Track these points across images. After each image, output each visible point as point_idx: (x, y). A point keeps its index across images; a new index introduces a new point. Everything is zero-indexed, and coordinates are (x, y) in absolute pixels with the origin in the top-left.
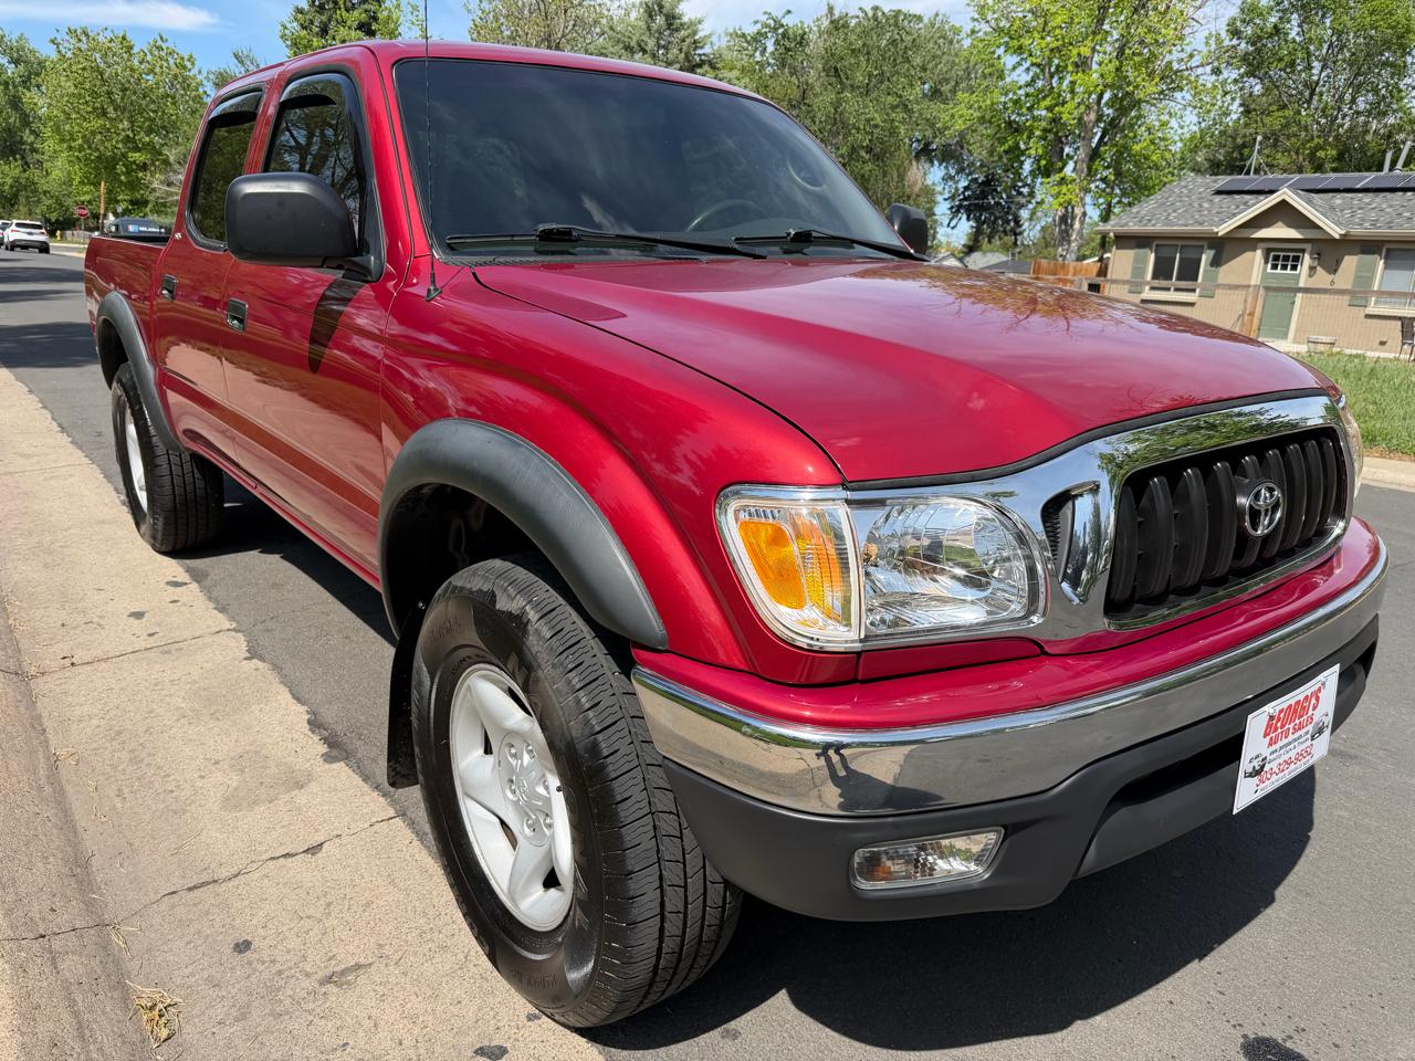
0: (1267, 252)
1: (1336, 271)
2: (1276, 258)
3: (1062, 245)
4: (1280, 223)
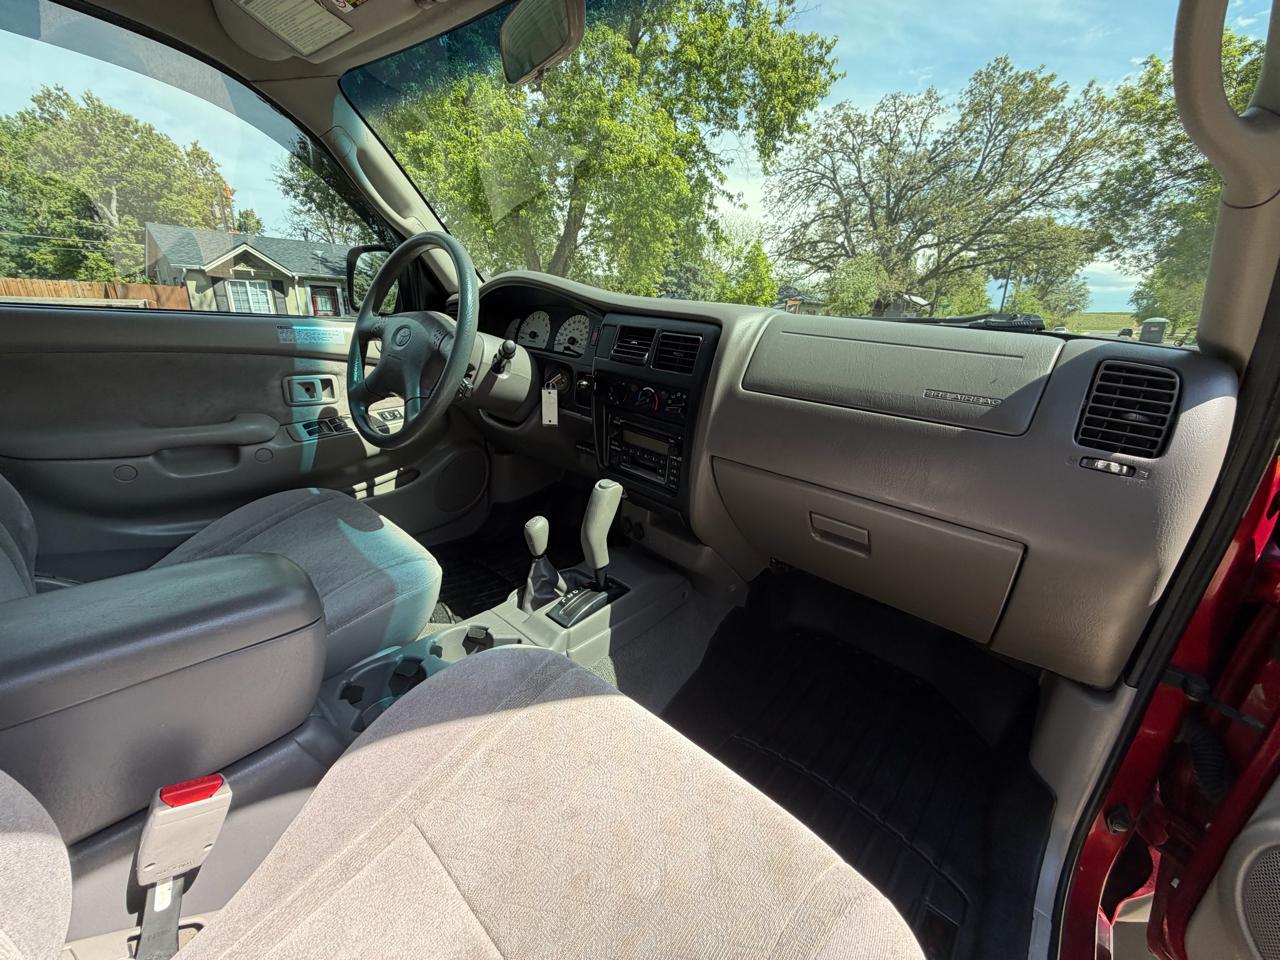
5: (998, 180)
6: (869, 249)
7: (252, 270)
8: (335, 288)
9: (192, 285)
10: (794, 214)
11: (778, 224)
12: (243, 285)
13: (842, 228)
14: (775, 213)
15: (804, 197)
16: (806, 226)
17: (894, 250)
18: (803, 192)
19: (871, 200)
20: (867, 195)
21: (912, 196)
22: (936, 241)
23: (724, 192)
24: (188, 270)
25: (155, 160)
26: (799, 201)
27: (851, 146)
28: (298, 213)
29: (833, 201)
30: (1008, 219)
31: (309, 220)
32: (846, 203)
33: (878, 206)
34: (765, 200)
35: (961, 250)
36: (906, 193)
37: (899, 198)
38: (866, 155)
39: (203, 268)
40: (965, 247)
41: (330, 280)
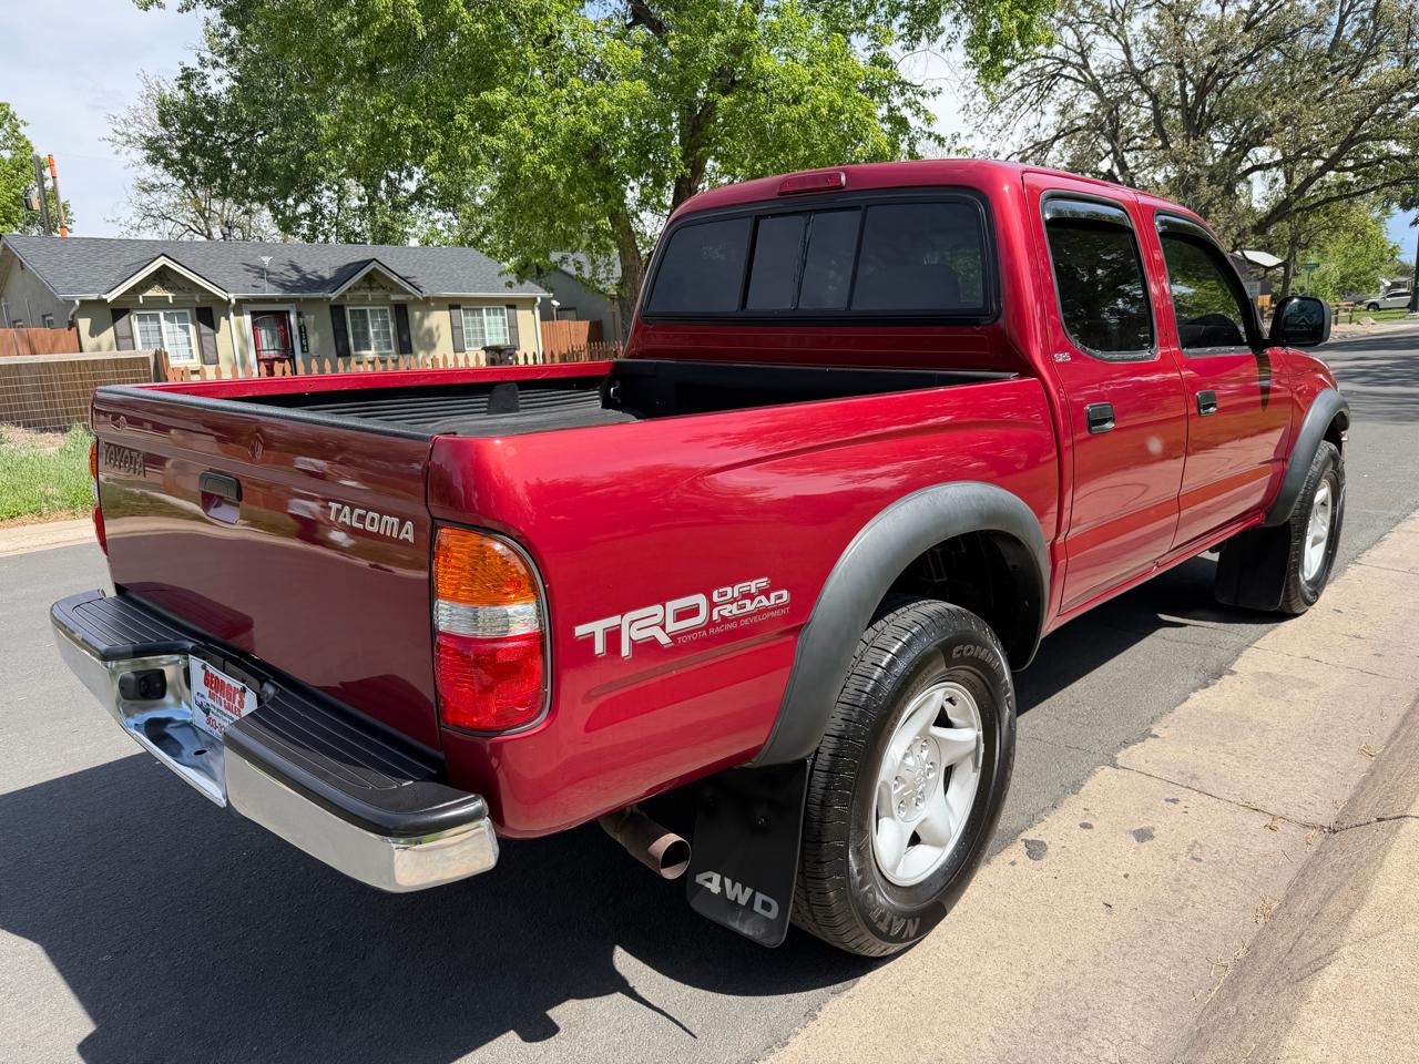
5: (1371, 53)
6: (1159, 177)
7: (170, 295)
8: (288, 312)
9: (84, 324)
10: (1019, 129)
11: (992, 149)
12: (156, 318)
13: (1108, 146)
14: (985, 131)
15: (1034, 98)
16: (1042, 147)
17: (1204, 181)
18: (1031, 92)
19: (1154, 98)
20: (1145, 89)
21: (1226, 85)
22: (1278, 156)
23: (930, 135)
24: (82, 302)
26: (1026, 106)
27: (1108, 11)
28: (149, 189)
29: (1087, 103)
30: (1399, 115)
31: (165, 199)
32: (1111, 106)
33: (1168, 106)
34: (966, 108)
35: (1322, 171)
36: (1215, 82)
37: (1202, 90)
38: (1136, 26)
39: (104, 297)
40: (1330, 165)
41: (282, 301)
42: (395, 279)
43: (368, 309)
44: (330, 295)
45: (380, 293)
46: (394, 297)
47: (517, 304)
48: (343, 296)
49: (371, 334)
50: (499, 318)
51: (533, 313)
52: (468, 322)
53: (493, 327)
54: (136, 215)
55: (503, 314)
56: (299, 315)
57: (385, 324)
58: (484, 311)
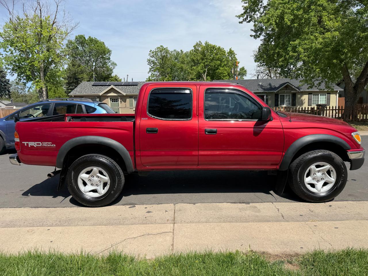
0: (111, 99)
1: (126, 102)
2: (113, 100)
3: (41, 98)
4: (112, 92)
8: (264, 96)
25: (218, 57)
41: (263, 93)
42: (293, 87)
43: (285, 94)
44: (274, 91)
45: (288, 91)
46: (292, 92)
47: (331, 92)
48: (278, 91)
49: (285, 101)
50: (324, 97)
51: (336, 95)
52: (313, 98)
53: (322, 99)
54: (256, 72)
55: (325, 96)
56: (267, 96)
57: (289, 98)
58: (319, 95)
